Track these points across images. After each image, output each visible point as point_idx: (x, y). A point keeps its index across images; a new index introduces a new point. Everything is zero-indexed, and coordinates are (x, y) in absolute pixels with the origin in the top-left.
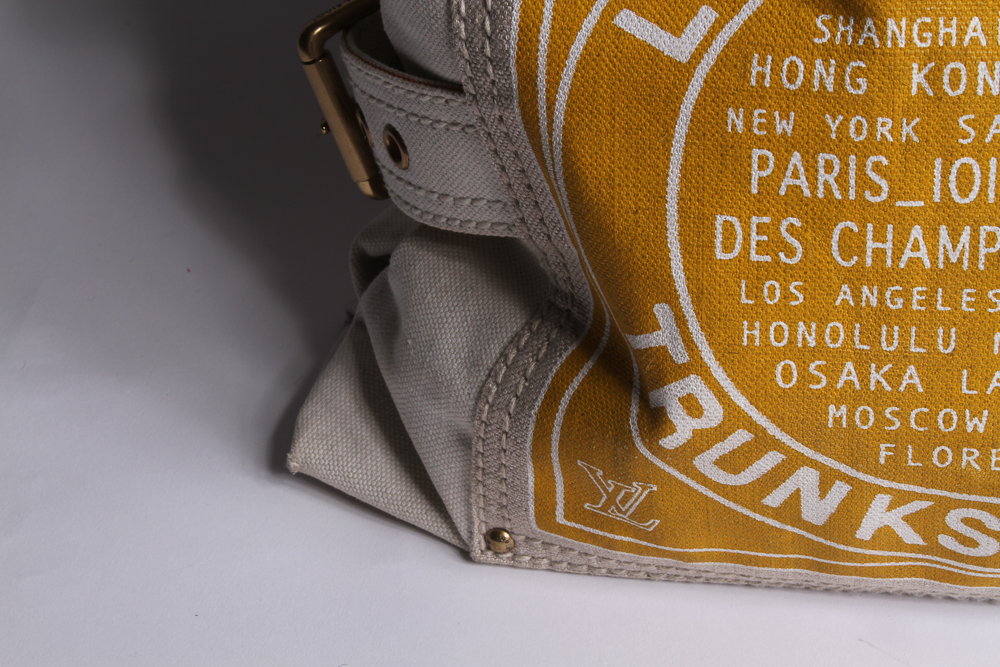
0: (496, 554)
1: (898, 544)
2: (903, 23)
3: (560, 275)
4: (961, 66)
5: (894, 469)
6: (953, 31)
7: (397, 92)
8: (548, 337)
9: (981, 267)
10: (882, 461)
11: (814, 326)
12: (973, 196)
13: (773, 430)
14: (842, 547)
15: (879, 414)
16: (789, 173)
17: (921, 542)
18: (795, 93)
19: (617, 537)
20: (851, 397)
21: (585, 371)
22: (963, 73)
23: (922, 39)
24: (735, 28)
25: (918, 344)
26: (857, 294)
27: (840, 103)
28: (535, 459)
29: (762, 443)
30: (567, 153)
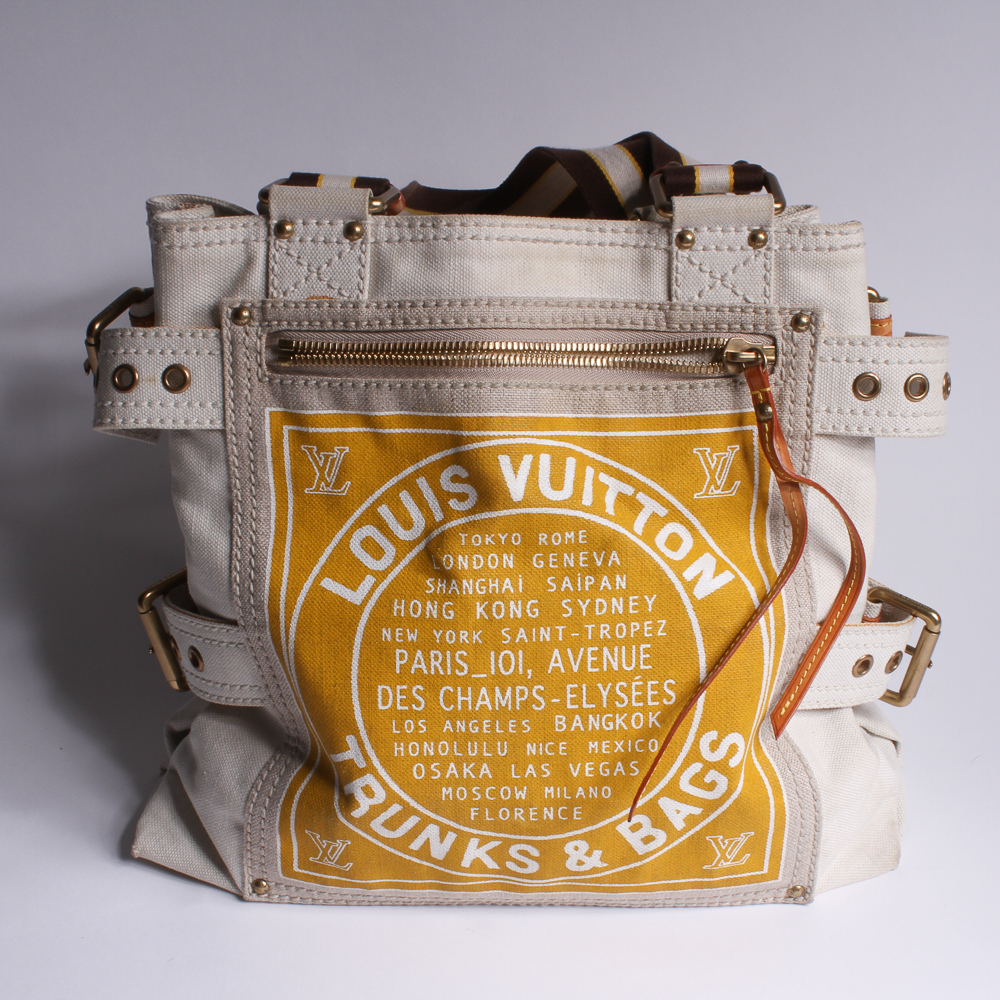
0: (259, 895)
1: (484, 869)
2: (471, 582)
3: (291, 727)
4: (501, 603)
5: (479, 823)
6: (496, 585)
7: (198, 626)
8: (285, 763)
9: (518, 708)
10: (472, 818)
11: (432, 744)
12: (511, 671)
13: (413, 804)
14: (454, 873)
15: (469, 791)
16: (416, 662)
17: (497, 867)
18: (417, 619)
19: (329, 877)
20: (454, 783)
21: (307, 779)
22: (503, 606)
23: (481, 590)
24: (385, 586)
25: (487, 752)
26: (454, 726)
27: (440, 623)
28: (281, 832)
29: (408, 811)
30: (297, 655)
